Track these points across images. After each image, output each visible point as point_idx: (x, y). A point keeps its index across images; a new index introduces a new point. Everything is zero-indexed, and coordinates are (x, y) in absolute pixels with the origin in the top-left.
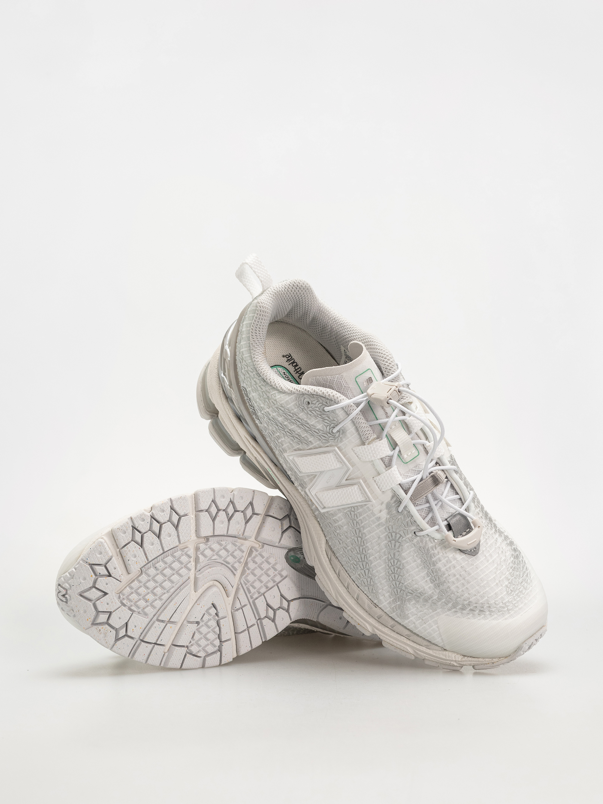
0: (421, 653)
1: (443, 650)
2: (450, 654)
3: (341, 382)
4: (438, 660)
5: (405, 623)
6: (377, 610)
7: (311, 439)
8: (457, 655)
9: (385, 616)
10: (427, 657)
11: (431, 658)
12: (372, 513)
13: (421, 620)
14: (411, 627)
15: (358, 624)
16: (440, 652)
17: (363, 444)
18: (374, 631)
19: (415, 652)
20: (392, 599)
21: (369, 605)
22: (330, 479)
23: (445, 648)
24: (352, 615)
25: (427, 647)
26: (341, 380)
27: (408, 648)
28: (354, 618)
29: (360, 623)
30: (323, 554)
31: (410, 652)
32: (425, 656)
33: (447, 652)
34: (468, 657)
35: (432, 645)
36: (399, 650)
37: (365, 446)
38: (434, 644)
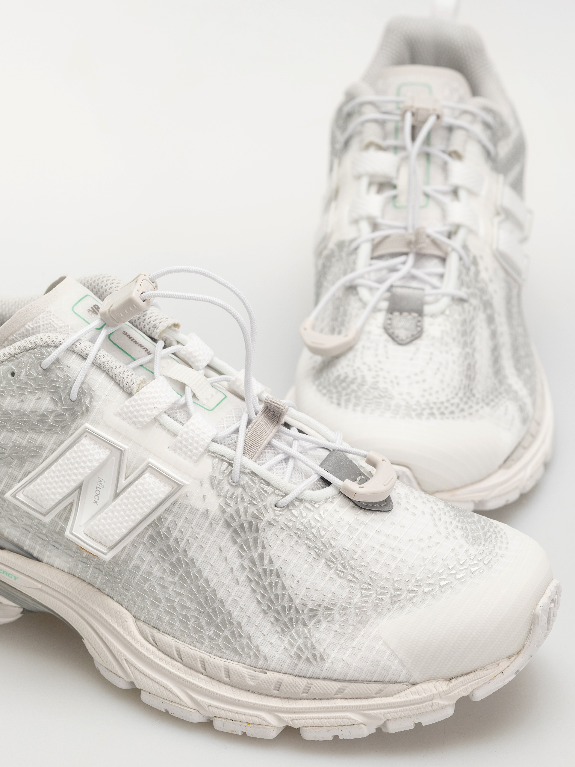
0: (375, 712)
1: (410, 686)
2: (424, 686)
3: (52, 323)
4: (410, 710)
5: (325, 669)
6: (270, 675)
7: (40, 439)
8: (437, 683)
9: (287, 679)
10: (388, 713)
11: (396, 712)
12: (192, 509)
13: (350, 650)
14: (339, 670)
15: (247, 724)
16: (408, 691)
17: (130, 395)
18: (280, 719)
19: (364, 715)
20: (286, 642)
21: (251, 676)
22: (98, 492)
23: (412, 680)
24: (230, 715)
25: (379, 694)
26: (50, 319)
27: (349, 715)
28: (237, 717)
29: (250, 719)
30: (138, 642)
31: (355, 720)
32: (385, 713)
33: (418, 686)
34: (458, 679)
35: (387, 685)
36: (336, 728)
37: (134, 396)
38: (390, 682)
